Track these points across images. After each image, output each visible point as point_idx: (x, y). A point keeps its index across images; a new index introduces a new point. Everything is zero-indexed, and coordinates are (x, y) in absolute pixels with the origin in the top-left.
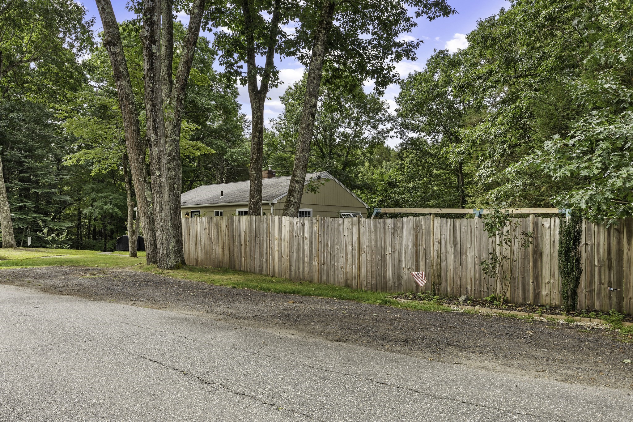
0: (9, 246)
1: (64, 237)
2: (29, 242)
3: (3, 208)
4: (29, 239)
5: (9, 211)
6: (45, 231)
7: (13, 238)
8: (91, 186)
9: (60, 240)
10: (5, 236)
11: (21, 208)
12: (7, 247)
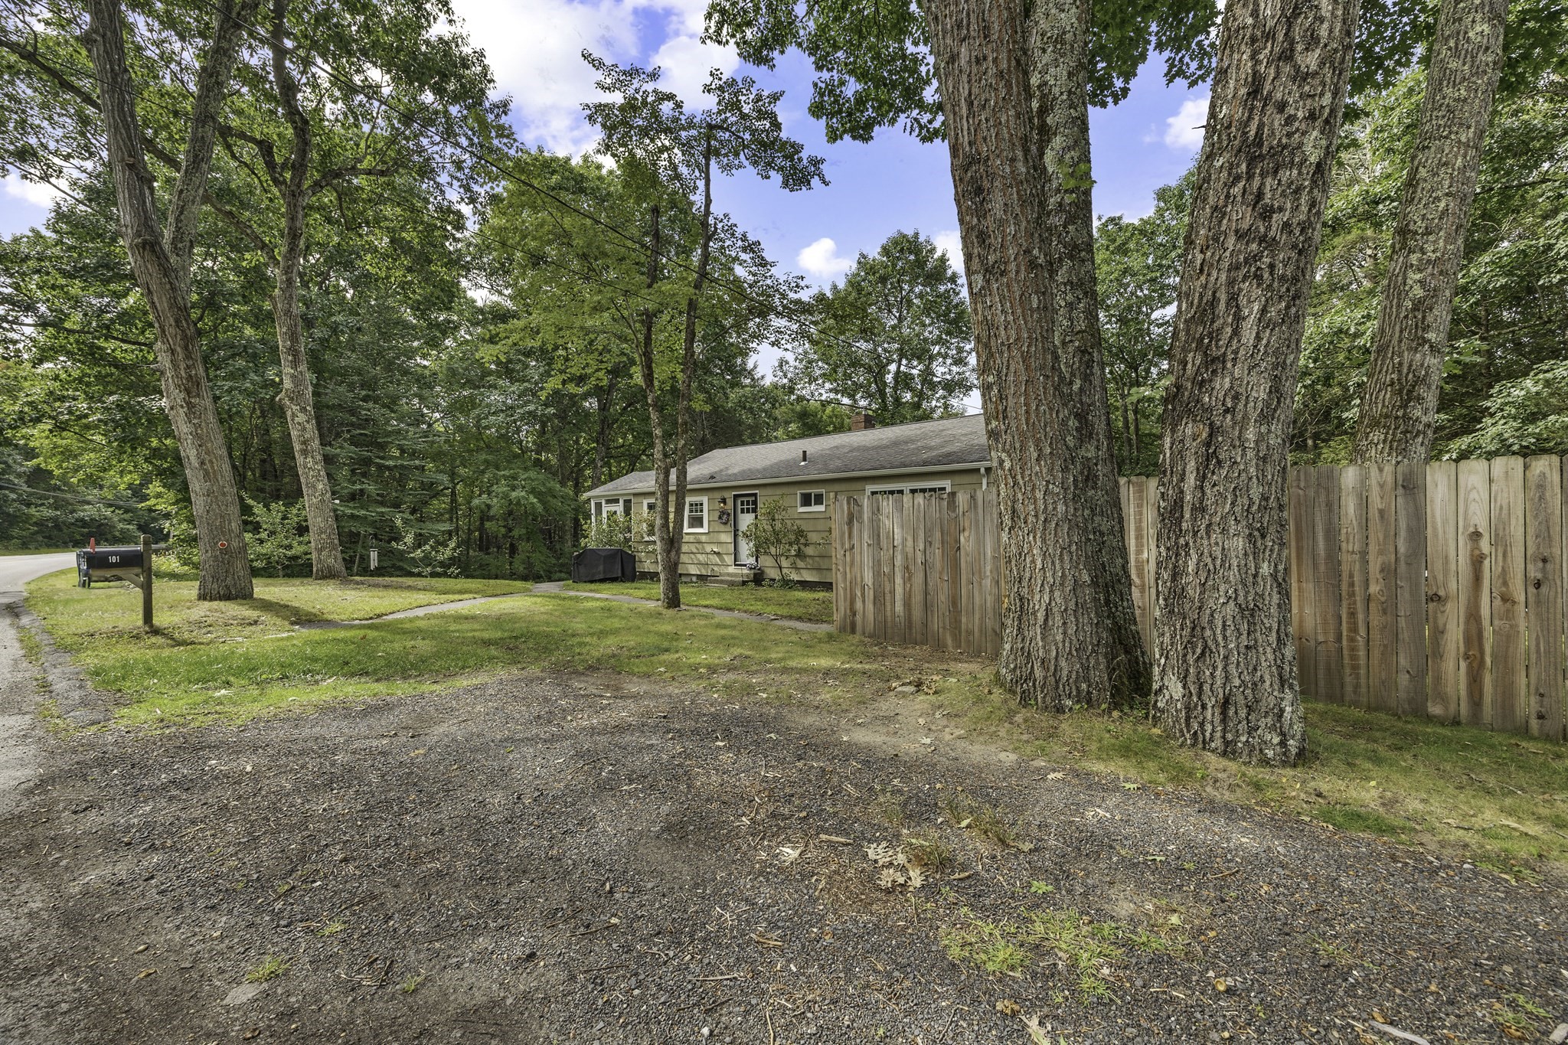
0: (328, 575)
1: (448, 553)
2: (374, 563)
3: (314, 487)
4: (374, 555)
5: (329, 495)
6: (409, 539)
7: (339, 555)
8: (484, 457)
9: (440, 557)
10: (320, 551)
11: (353, 497)
12: (324, 578)
